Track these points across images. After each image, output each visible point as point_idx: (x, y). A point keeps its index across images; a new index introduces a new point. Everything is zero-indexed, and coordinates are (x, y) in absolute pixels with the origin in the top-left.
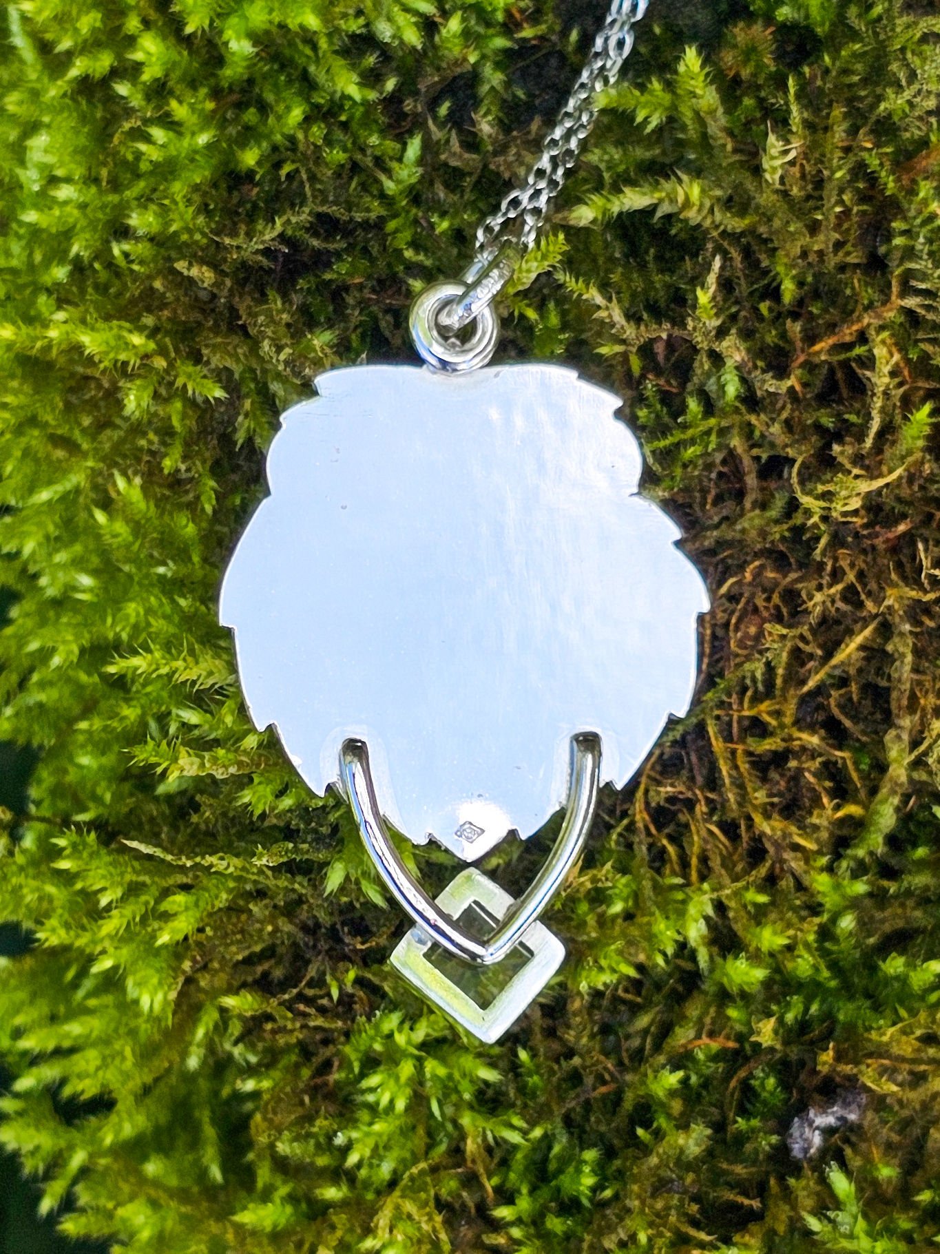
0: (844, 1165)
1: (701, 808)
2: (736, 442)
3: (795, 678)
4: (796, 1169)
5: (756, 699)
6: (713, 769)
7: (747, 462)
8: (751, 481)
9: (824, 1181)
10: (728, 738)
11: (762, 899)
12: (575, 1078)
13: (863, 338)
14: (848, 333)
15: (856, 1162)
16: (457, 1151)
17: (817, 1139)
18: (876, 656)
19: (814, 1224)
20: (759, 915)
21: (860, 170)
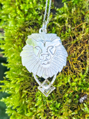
0: (85, 103)
1: (69, 68)
2: (70, 35)
3: (77, 56)
4: (80, 104)
5: (73, 58)
6: (70, 64)
7: (72, 37)
8: (72, 39)
9: (83, 105)
10: (71, 61)
11: (75, 76)
12: (58, 96)
13: (82, 25)
14: (80, 25)
15: (86, 103)
16: (46, 105)
17: (82, 101)
18: (85, 53)
19: (82, 109)
20: (75, 78)
21: (81, 13)
